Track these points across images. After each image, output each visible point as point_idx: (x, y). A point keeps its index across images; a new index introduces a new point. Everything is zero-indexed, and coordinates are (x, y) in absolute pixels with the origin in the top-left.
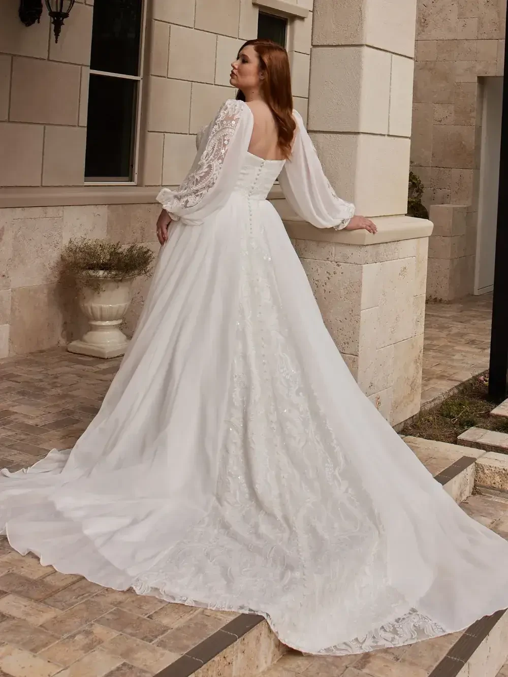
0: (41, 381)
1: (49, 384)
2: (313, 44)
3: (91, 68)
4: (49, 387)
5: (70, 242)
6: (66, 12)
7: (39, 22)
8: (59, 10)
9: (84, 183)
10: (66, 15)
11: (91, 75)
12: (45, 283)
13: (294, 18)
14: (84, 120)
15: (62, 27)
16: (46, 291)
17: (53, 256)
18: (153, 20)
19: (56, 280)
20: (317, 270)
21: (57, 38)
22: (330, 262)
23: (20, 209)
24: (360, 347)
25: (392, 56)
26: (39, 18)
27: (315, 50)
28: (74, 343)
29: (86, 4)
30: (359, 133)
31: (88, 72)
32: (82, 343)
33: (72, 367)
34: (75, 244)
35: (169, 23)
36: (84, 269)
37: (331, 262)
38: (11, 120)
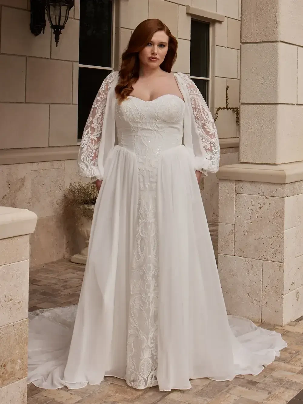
0: (56, 284)
1: (62, 286)
2: (242, 42)
3: (80, 63)
4: (62, 288)
5: (71, 185)
6: (62, 25)
7: (44, 33)
8: (57, 24)
9: (77, 144)
10: (63, 27)
11: (80, 68)
12: (53, 214)
13: (214, 22)
14: (76, 100)
15: (60, 35)
16: (55, 220)
17: (59, 195)
18: (120, 28)
19: (61, 212)
20: (251, 202)
21: (57, 43)
22: (260, 196)
23: (35, 163)
24: (284, 256)
25: (297, 48)
26: (44, 30)
27: (243, 46)
28: (75, 256)
29: (74, 19)
30: (277, 104)
31: (78, 65)
32: (81, 256)
33: (75, 273)
34: (74, 186)
35: (131, 29)
36: (81, 204)
37: (262, 196)
38: (27, 102)
